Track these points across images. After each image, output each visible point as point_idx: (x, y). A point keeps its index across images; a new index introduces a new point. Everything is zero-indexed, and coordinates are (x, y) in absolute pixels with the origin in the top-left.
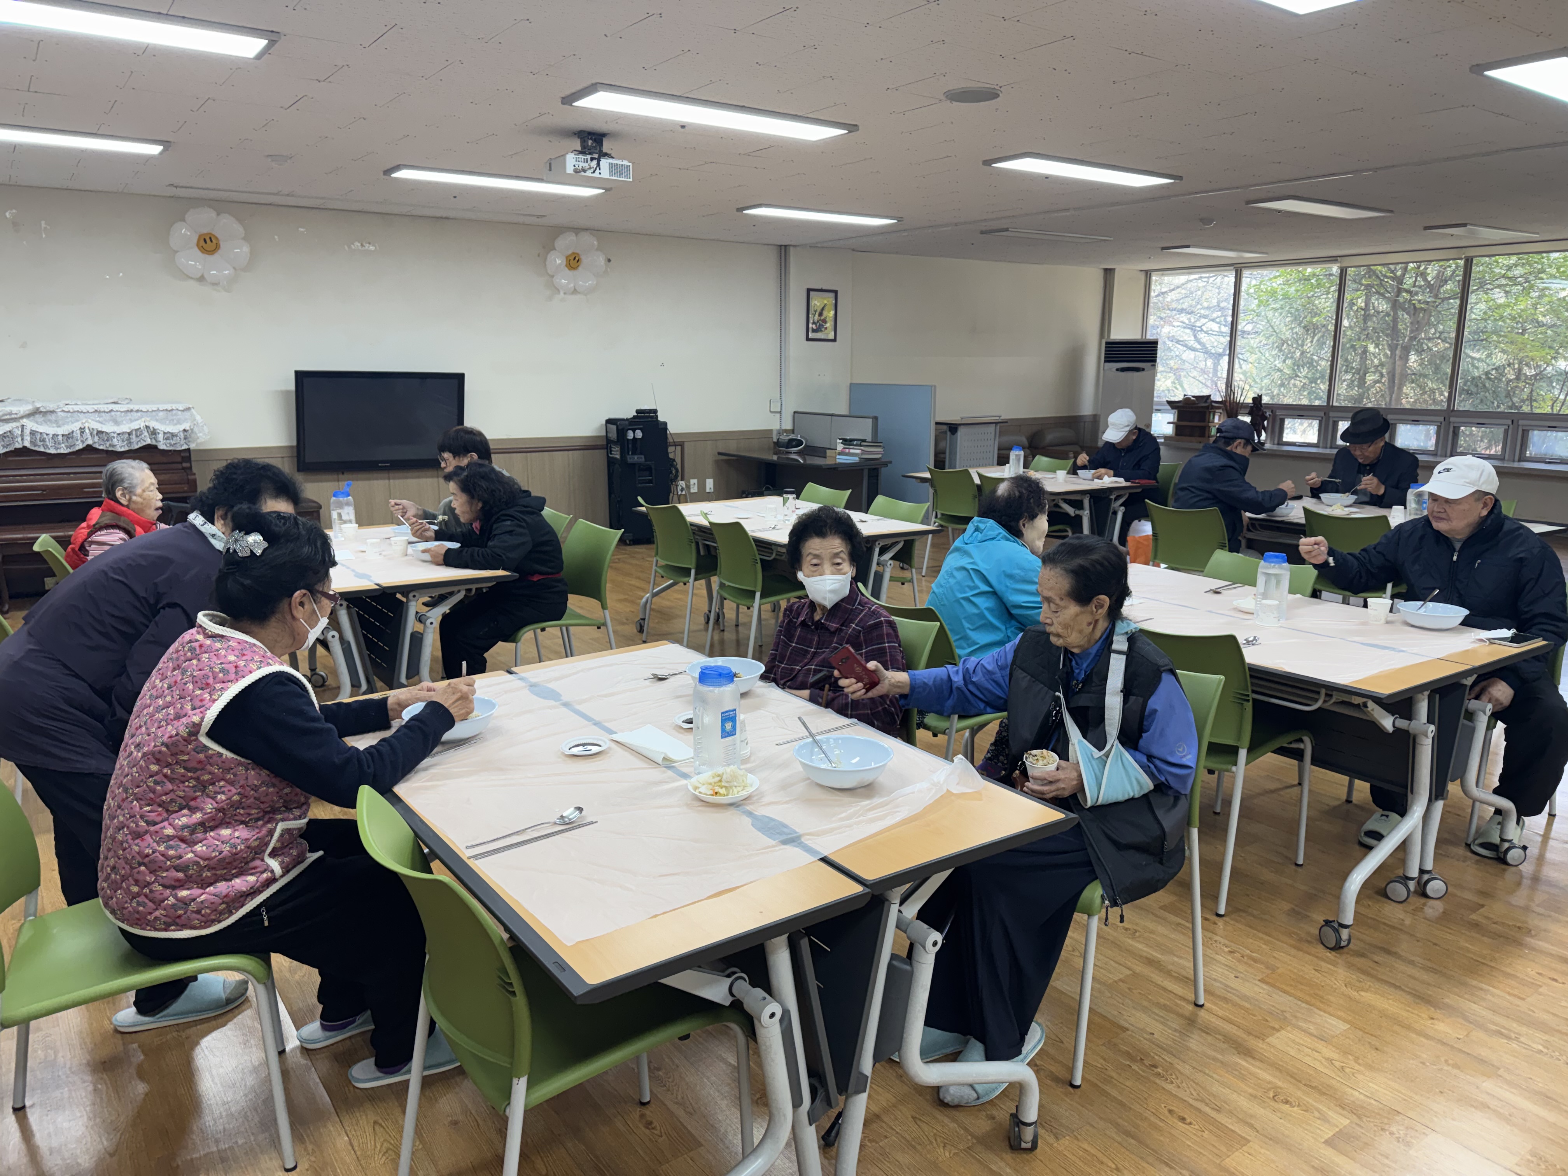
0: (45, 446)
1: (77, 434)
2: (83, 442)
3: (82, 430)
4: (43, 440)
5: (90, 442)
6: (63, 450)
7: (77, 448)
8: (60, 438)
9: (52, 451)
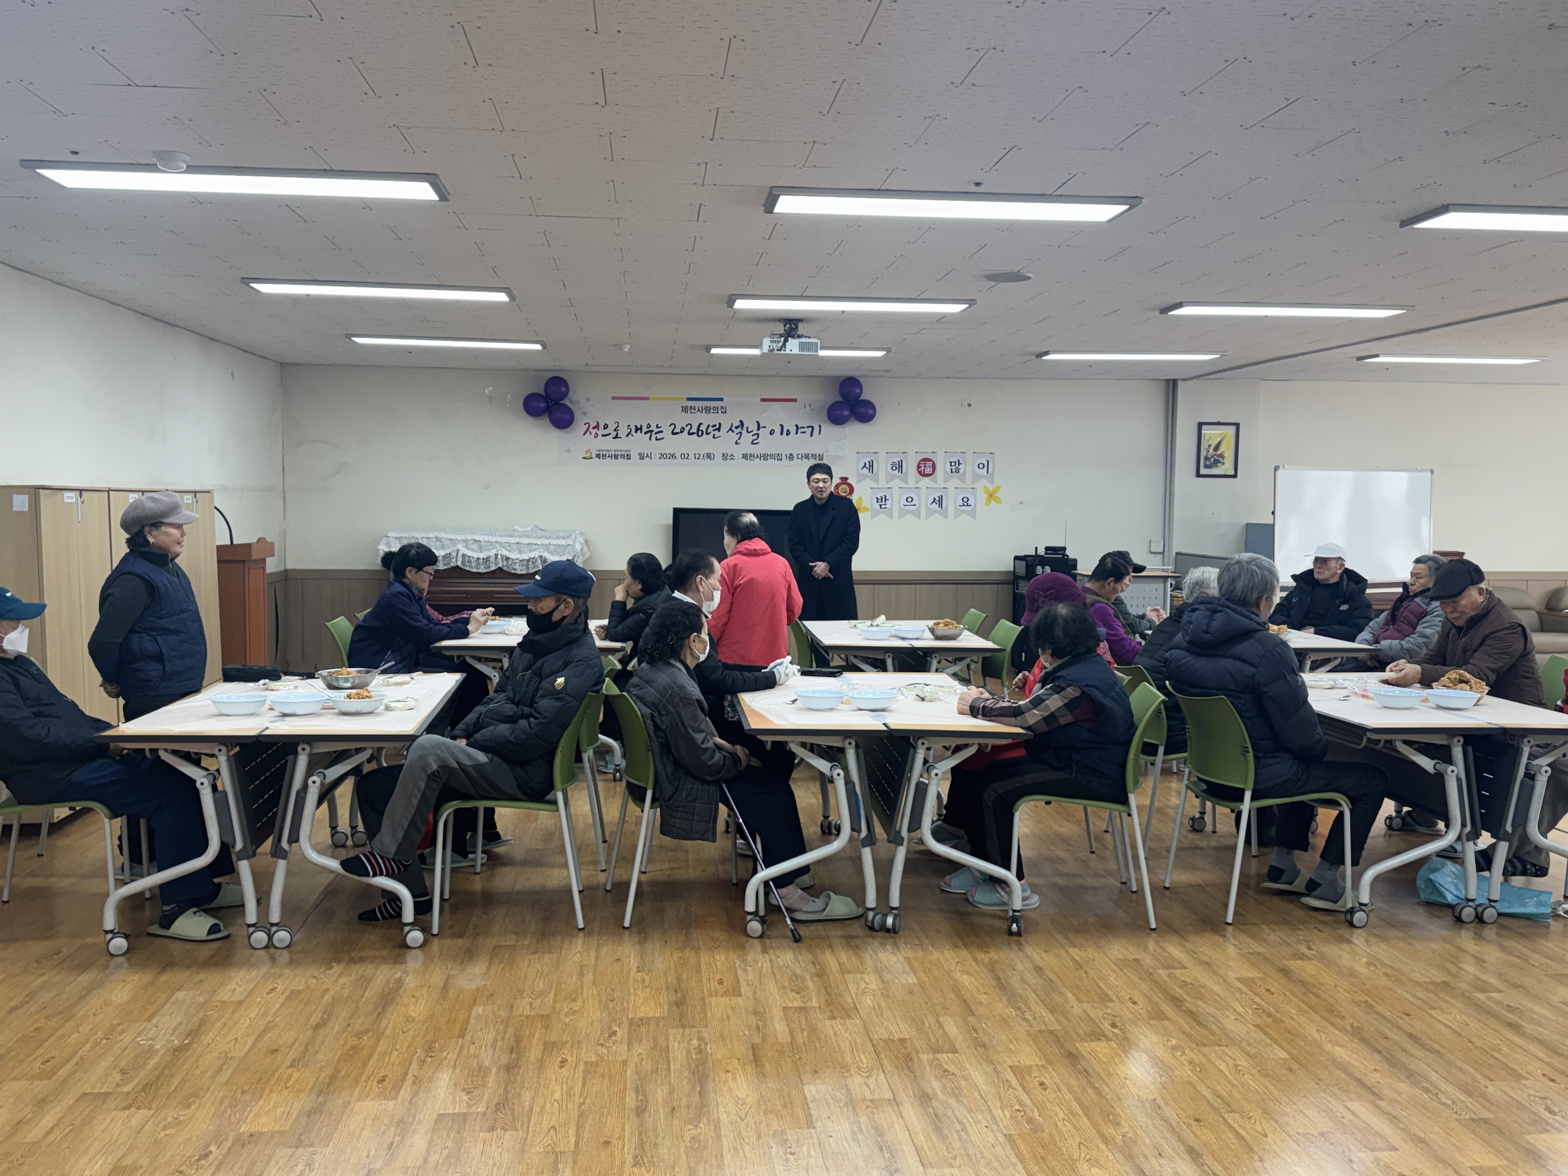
0: (471, 566)
1: (493, 559)
2: (496, 565)
3: (496, 555)
4: (470, 562)
5: (501, 565)
6: (482, 570)
7: (491, 569)
8: (481, 561)
9: (474, 570)
